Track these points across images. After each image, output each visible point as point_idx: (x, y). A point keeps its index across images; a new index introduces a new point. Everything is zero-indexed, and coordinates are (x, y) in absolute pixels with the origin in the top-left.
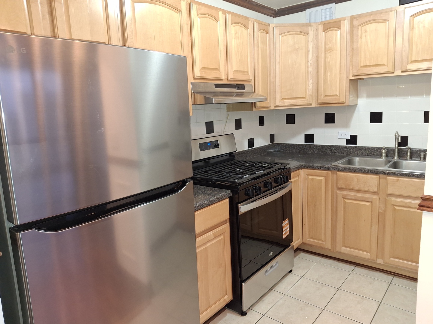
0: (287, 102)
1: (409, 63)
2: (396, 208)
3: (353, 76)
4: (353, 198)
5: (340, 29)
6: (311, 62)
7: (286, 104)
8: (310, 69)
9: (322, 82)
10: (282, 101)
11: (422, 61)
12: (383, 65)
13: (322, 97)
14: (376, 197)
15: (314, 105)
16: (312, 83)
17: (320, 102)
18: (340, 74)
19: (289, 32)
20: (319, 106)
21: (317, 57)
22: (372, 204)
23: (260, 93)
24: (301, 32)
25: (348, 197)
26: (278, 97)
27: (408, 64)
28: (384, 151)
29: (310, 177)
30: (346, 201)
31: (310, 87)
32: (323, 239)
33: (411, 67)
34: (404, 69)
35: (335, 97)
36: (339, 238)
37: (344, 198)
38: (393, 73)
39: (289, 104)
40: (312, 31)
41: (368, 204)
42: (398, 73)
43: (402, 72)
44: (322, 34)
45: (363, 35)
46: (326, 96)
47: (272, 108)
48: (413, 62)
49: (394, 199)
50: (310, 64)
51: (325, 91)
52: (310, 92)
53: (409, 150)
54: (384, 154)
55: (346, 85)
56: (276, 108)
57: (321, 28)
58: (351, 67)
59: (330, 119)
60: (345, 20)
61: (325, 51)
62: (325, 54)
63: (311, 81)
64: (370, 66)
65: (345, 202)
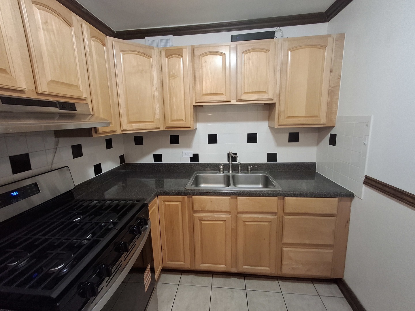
0: (135, 126)
1: (243, 93)
2: (247, 223)
3: (196, 103)
4: (208, 219)
5: (182, 57)
6: (157, 86)
7: (134, 128)
8: (156, 94)
9: (168, 107)
10: (130, 125)
11: (252, 92)
12: (222, 94)
13: (170, 121)
14: (229, 215)
15: (162, 129)
16: (159, 108)
17: (167, 126)
18: (185, 100)
19: (131, 51)
20: (167, 129)
21: (162, 82)
22: (226, 223)
23: (102, 116)
24: (144, 53)
25: (204, 219)
26: (124, 119)
27: (242, 95)
28: (221, 167)
29: (166, 203)
30: (203, 222)
31: (157, 111)
32: (182, 260)
33: (244, 97)
34: (239, 99)
35: (181, 122)
36: (198, 256)
37: (200, 220)
38: (230, 102)
39: (137, 128)
40: (155, 54)
41: (222, 223)
42: (234, 102)
43: (237, 101)
44: (165, 61)
45: (204, 65)
46: (173, 120)
47: (119, 132)
48: (246, 93)
49: (244, 216)
50: (155, 89)
51: (171, 115)
52: (157, 117)
53: (240, 165)
54: (221, 170)
55: (190, 111)
56: (124, 132)
57: (163, 54)
58: (194, 94)
59: (175, 140)
60: (186, 48)
61: (169, 77)
62: (169, 80)
63: (157, 106)
64: (211, 94)
65: (201, 224)
